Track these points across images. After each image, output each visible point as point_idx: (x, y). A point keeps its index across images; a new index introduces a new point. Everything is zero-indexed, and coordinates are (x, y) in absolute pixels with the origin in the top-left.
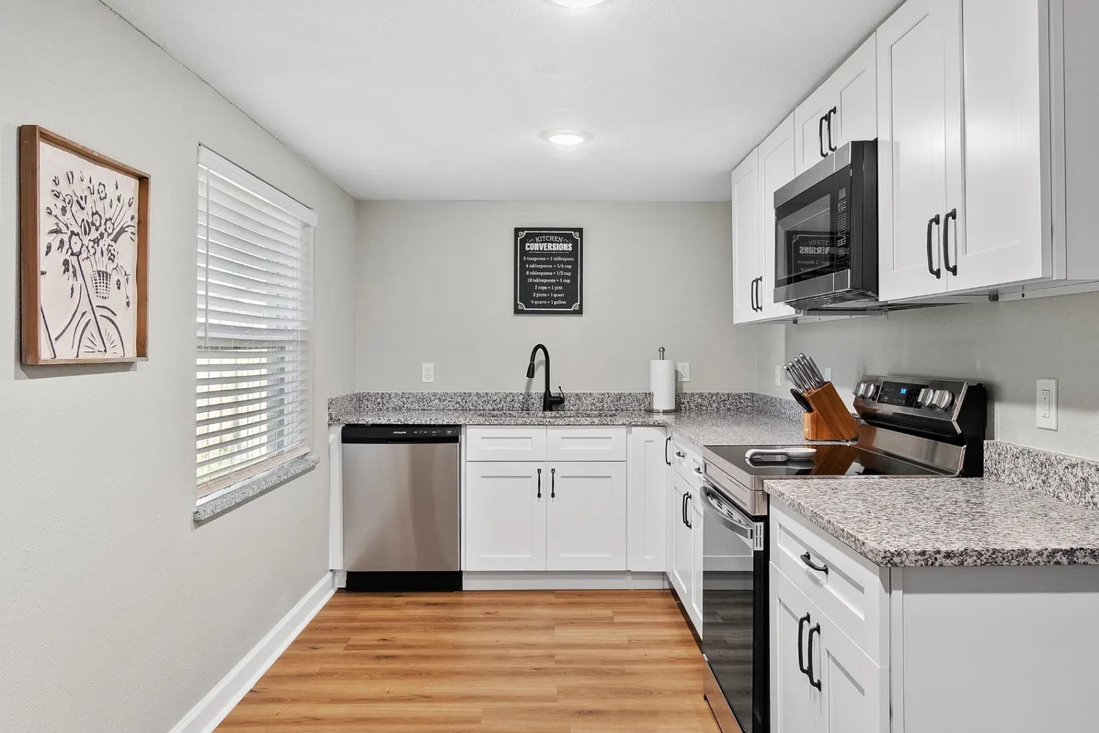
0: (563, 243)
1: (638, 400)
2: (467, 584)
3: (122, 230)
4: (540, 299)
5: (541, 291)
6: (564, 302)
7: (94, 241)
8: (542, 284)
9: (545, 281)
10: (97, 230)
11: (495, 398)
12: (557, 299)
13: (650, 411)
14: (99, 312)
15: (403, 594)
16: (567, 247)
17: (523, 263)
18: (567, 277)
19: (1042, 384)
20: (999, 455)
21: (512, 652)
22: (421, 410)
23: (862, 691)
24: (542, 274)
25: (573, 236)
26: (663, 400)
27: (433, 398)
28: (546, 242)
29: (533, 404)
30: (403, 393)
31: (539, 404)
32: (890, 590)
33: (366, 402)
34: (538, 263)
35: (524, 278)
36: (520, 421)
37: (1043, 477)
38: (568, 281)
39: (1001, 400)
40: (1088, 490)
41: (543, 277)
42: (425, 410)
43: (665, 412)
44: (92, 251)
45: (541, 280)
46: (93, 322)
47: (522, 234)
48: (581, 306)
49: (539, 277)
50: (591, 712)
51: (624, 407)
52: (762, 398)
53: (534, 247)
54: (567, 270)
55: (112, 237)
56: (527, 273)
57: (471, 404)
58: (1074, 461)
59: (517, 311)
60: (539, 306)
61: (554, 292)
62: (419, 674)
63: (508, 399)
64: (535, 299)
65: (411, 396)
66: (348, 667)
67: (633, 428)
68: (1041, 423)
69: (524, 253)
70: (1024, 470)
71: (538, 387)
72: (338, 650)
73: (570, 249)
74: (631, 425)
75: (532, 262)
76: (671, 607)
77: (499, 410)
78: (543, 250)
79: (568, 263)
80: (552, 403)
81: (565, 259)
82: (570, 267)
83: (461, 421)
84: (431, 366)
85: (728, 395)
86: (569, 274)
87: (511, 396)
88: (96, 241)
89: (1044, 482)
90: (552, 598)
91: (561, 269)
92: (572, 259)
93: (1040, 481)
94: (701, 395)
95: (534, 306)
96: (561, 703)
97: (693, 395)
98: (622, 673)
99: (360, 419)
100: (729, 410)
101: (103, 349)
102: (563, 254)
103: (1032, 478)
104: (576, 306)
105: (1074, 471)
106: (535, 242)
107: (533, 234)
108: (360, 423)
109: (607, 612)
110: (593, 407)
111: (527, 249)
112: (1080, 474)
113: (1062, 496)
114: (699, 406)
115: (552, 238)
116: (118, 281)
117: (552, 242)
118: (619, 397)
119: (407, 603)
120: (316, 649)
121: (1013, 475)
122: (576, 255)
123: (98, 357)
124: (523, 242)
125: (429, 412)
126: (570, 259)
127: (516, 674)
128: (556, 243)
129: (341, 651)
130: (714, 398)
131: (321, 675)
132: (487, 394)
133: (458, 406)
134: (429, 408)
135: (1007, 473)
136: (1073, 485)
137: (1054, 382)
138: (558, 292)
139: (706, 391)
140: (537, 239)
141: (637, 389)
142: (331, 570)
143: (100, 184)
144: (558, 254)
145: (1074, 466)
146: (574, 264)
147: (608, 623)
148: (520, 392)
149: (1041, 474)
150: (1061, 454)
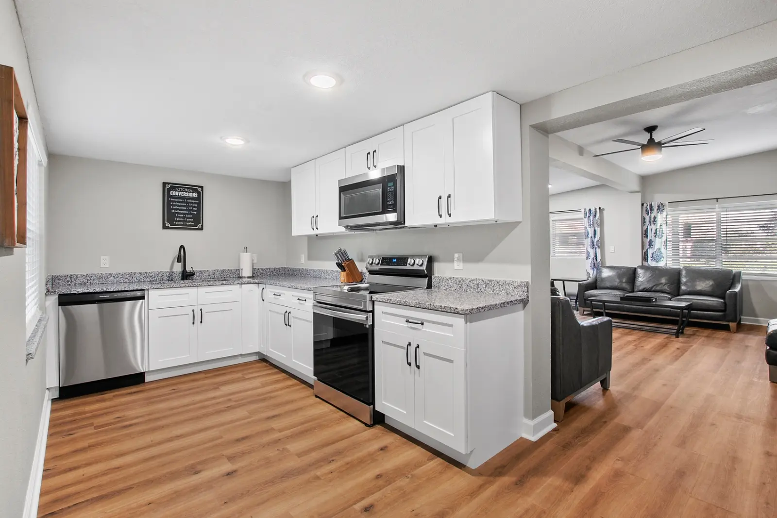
0: (192, 193)
1: (232, 273)
2: (148, 378)
4: (179, 221)
5: (180, 217)
6: (193, 224)
8: (181, 214)
9: (182, 212)
11: (151, 275)
12: (189, 222)
13: (241, 278)
15: (106, 392)
16: (195, 195)
17: (169, 202)
18: (195, 211)
19: (456, 255)
20: (440, 280)
21: (206, 403)
22: (101, 284)
23: (451, 361)
24: (180, 208)
25: (198, 190)
26: (247, 272)
27: (109, 276)
28: (182, 191)
29: (175, 277)
30: (87, 274)
31: (179, 277)
32: (466, 323)
33: (58, 281)
34: (178, 202)
35: (169, 210)
36: (182, 285)
38: (195, 213)
39: (437, 261)
40: (479, 287)
41: (181, 210)
42: (103, 283)
43: (248, 277)
45: (179, 210)
47: (168, 186)
48: (202, 225)
49: (178, 209)
50: (274, 417)
51: (226, 276)
52: (291, 269)
53: (176, 193)
54: (195, 207)
56: (171, 207)
57: (135, 279)
58: (473, 279)
59: (164, 227)
60: (178, 225)
61: (187, 218)
62: (162, 427)
63: (160, 275)
64: (176, 221)
65: (93, 276)
66: (109, 437)
67: (243, 285)
68: (456, 267)
69: (169, 196)
70: (451, 284)
71: (178, 268)
72: (90, 430)
73: (196, 196)
74: (242, 284)
75: (174, 202)
76: (266, 366)
77: (154, 281)
78: (181, 196)
79: (195, 203)
80: (187, 276)
81: (194, 201)
82: (196, 205)
83: (146, 287)
84: (107, 257)
85: (274, 268)
86: (196, 209)
87: (162, 273)
89: (460, 287)
90: (203, 375)
91: (191, 206)
92: (198, 202)
93: (458, 287)
94: (262, 269)
95: (175, 225)
96: (255, 417)
97: (259, 269)
98: (271, 397)
99: (72, 290)
100: (275, 275)
102: (192, 198)
104: (199, 226)
105: (473, 282)
106: (176, 191)
107: (175, 187)
108: (72, 292)
109: (239, 375)
110: (209, 277)
111: (171, 194)
112: (476, 283)
113: (468, 290)
114: (261, 274)
115: (186, 190)
117: (186, 192)
118: (223, 271)
119: (114, 396)
120: (72, 434)
121: (446, 286)
122: (199, 199)
124: (169, 190)
125: (106, 284)
126: (196, 201)
127: (219, 412)
128: (188, 192)
129: (93, 431)
130: (268, 270)
131: (91, 447)
132: (146, 273)
133: (127, 280)
134: (106, 282)
135: (443, 286)
136: (473, 287)
137: (462, 254)
138: (190, 218)
139: (264, 268)
140: (177, 189)
141: (232, 267)
142: (47, 389)
144: (189, 198)
145: (473, 280)
146: (199, 204)
147: (243, 379)
148: (167, 271)
149: (459, 284)
150: (467, 277)
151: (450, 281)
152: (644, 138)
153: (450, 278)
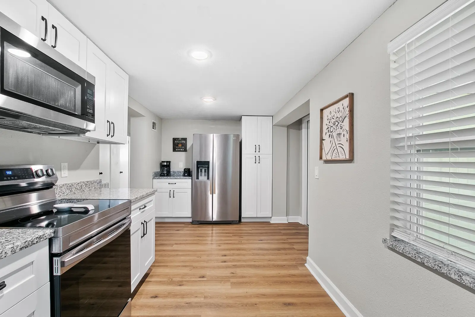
3: (345, 117)
7: (336, 126)
10: (337, 122)
14: (338, 146)
19: (63, 164)
37: (70, 190)
40: (82, 188)
44: (336, 129)
46: (336, 149)
55: (341, 122)
68: (63, 175)
70: (64, 190)
88: (337, 126)
89: (71, 191)
93: (70, 191)
101: (338, 156)
103: (67, 191)
112: (80, 185)
116: (344, 134)
123: (338, 158)
136: (78, 188)
137: (67, 163)
143: (339, 108)
145: (78, 184)
149: (70, 189)
150: (75, 182)
151: (63, 188)
153: (63, 185)
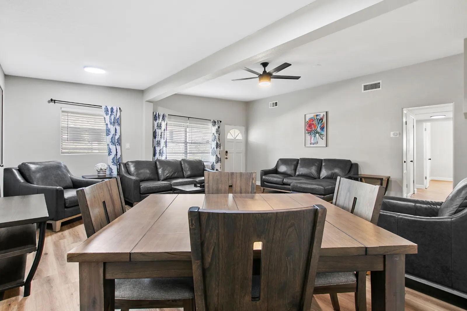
152: (261, 70)
